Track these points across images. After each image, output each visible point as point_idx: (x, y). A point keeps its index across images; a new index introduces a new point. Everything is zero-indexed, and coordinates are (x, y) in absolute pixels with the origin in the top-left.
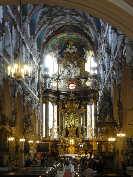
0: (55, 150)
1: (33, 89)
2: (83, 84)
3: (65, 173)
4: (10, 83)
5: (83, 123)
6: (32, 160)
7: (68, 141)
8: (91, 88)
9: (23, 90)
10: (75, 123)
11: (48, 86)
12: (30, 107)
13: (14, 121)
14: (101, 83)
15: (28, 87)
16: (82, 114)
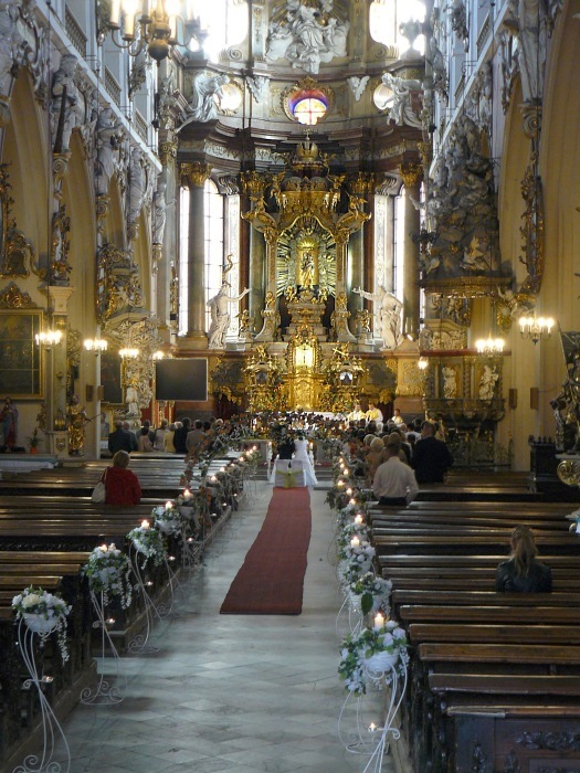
0: (233, 394)
1: (138, 117)
2: (357, 98)
3: (277, 488)
4: (40, 86)
5: (354, 275)
6: (135, 432)
7: (288, 354)
8: (397, 121)
9: (94, 122)
10: (318, 275)
11: (203, 107)
12: (123, 201)
13: (58, 257)
14: (445, 93)
15: (113, 106)
16: (354, 237)
